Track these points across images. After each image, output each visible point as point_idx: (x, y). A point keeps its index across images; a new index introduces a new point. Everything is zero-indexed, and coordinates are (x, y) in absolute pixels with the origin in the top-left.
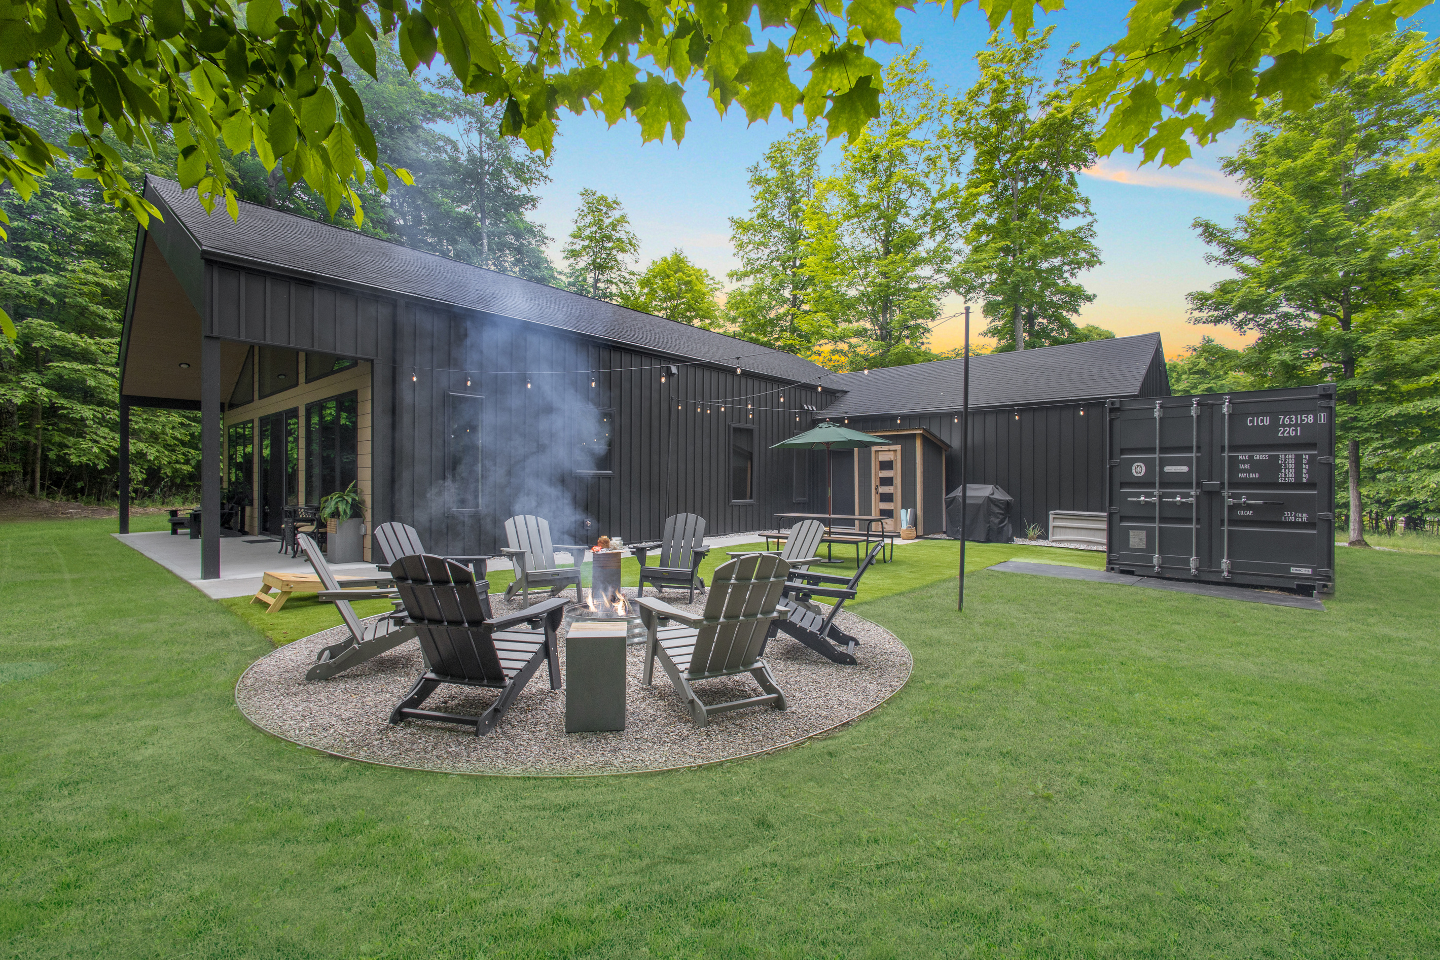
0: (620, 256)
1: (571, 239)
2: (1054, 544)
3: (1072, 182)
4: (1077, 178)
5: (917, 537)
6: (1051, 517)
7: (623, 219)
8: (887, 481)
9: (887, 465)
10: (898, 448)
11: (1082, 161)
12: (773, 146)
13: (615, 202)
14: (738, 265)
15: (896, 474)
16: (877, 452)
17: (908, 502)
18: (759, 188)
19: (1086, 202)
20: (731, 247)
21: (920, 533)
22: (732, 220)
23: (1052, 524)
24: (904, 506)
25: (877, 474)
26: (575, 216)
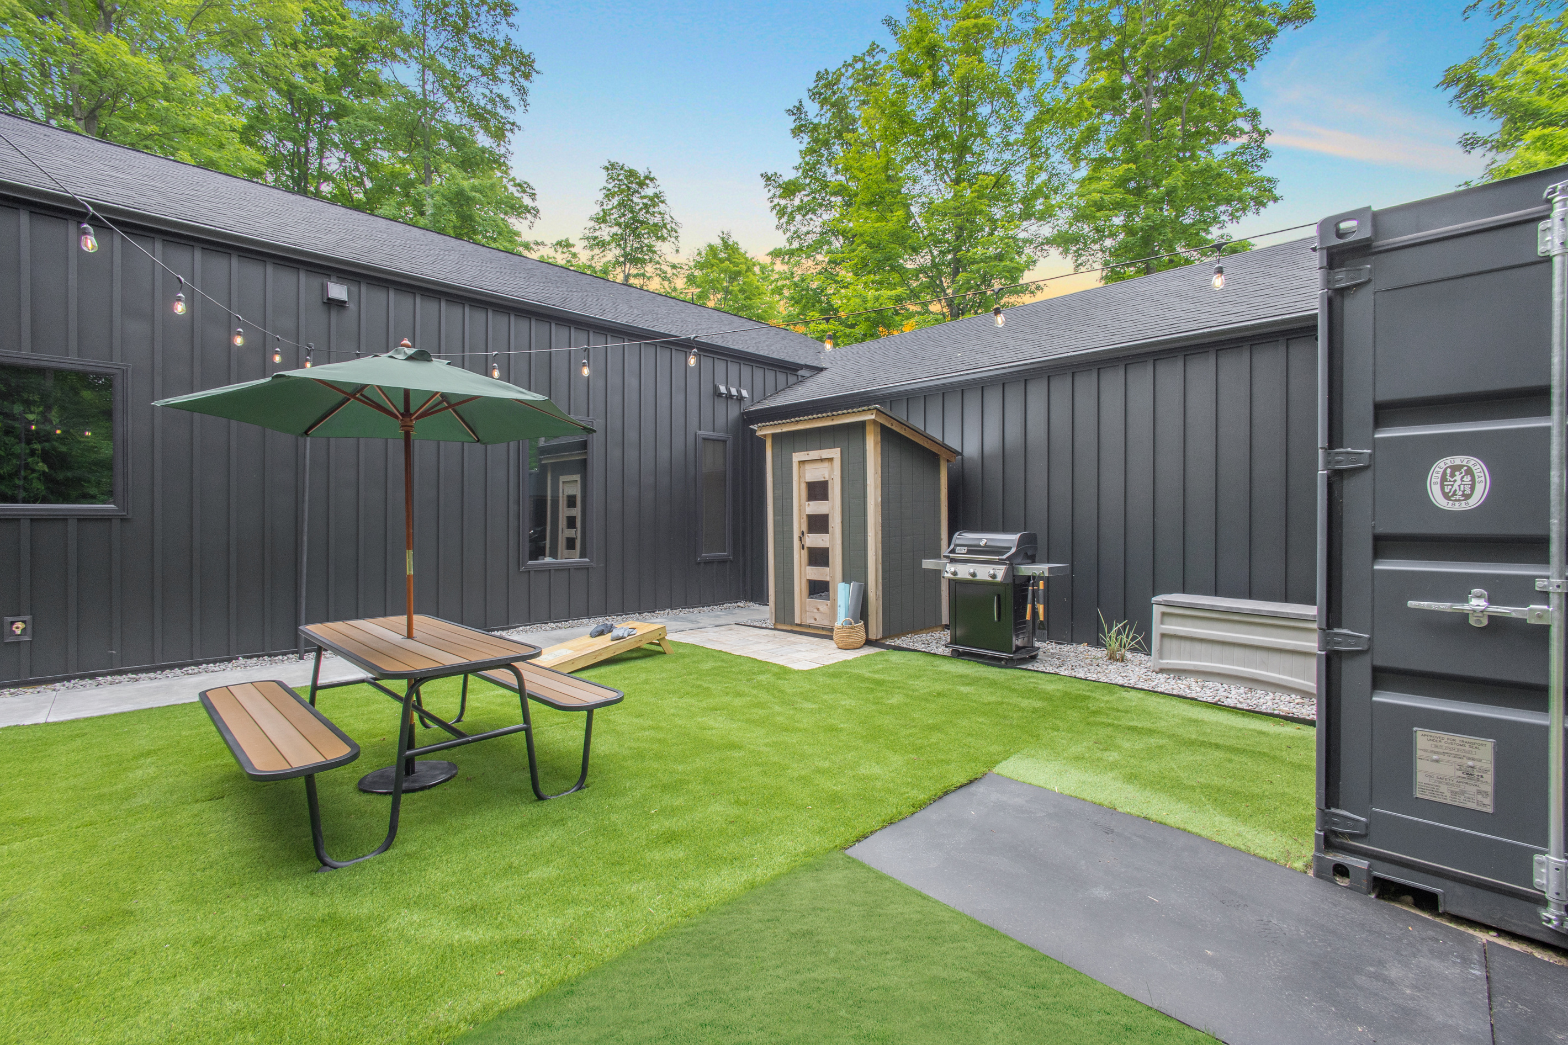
0: (658, 245)
1: (592, 224)
2: (1164, 683)
3: (1233, 91)
4: (1240, 86)
5: (869, 643)
6: (1157, 611)
7: (657, 199)
8: (818, 524)
9: (818, 491)
10: (835, 453)
11: (1246, 57)
12: (819, 77)
13: (647, 178)
14: (780, 241)
15: (832, 507)
16: (802, 463)
17: (855, 570)
18: (806, 138)
19: (1254, 115)
20: (773, 218)
21: (876, 632)
22: (768, 179)
23: (1158, 628)
24: (846, 579)
25: (803, 508)
26: (600, 196)
